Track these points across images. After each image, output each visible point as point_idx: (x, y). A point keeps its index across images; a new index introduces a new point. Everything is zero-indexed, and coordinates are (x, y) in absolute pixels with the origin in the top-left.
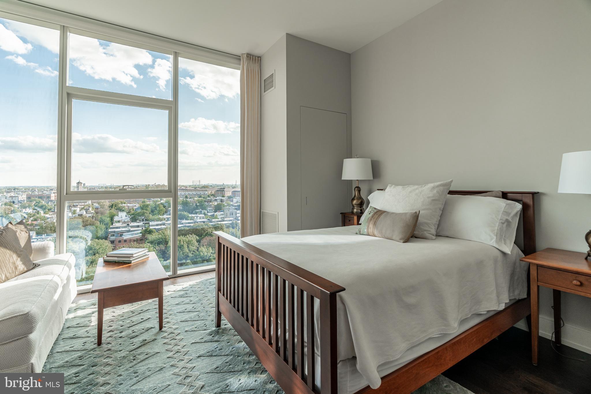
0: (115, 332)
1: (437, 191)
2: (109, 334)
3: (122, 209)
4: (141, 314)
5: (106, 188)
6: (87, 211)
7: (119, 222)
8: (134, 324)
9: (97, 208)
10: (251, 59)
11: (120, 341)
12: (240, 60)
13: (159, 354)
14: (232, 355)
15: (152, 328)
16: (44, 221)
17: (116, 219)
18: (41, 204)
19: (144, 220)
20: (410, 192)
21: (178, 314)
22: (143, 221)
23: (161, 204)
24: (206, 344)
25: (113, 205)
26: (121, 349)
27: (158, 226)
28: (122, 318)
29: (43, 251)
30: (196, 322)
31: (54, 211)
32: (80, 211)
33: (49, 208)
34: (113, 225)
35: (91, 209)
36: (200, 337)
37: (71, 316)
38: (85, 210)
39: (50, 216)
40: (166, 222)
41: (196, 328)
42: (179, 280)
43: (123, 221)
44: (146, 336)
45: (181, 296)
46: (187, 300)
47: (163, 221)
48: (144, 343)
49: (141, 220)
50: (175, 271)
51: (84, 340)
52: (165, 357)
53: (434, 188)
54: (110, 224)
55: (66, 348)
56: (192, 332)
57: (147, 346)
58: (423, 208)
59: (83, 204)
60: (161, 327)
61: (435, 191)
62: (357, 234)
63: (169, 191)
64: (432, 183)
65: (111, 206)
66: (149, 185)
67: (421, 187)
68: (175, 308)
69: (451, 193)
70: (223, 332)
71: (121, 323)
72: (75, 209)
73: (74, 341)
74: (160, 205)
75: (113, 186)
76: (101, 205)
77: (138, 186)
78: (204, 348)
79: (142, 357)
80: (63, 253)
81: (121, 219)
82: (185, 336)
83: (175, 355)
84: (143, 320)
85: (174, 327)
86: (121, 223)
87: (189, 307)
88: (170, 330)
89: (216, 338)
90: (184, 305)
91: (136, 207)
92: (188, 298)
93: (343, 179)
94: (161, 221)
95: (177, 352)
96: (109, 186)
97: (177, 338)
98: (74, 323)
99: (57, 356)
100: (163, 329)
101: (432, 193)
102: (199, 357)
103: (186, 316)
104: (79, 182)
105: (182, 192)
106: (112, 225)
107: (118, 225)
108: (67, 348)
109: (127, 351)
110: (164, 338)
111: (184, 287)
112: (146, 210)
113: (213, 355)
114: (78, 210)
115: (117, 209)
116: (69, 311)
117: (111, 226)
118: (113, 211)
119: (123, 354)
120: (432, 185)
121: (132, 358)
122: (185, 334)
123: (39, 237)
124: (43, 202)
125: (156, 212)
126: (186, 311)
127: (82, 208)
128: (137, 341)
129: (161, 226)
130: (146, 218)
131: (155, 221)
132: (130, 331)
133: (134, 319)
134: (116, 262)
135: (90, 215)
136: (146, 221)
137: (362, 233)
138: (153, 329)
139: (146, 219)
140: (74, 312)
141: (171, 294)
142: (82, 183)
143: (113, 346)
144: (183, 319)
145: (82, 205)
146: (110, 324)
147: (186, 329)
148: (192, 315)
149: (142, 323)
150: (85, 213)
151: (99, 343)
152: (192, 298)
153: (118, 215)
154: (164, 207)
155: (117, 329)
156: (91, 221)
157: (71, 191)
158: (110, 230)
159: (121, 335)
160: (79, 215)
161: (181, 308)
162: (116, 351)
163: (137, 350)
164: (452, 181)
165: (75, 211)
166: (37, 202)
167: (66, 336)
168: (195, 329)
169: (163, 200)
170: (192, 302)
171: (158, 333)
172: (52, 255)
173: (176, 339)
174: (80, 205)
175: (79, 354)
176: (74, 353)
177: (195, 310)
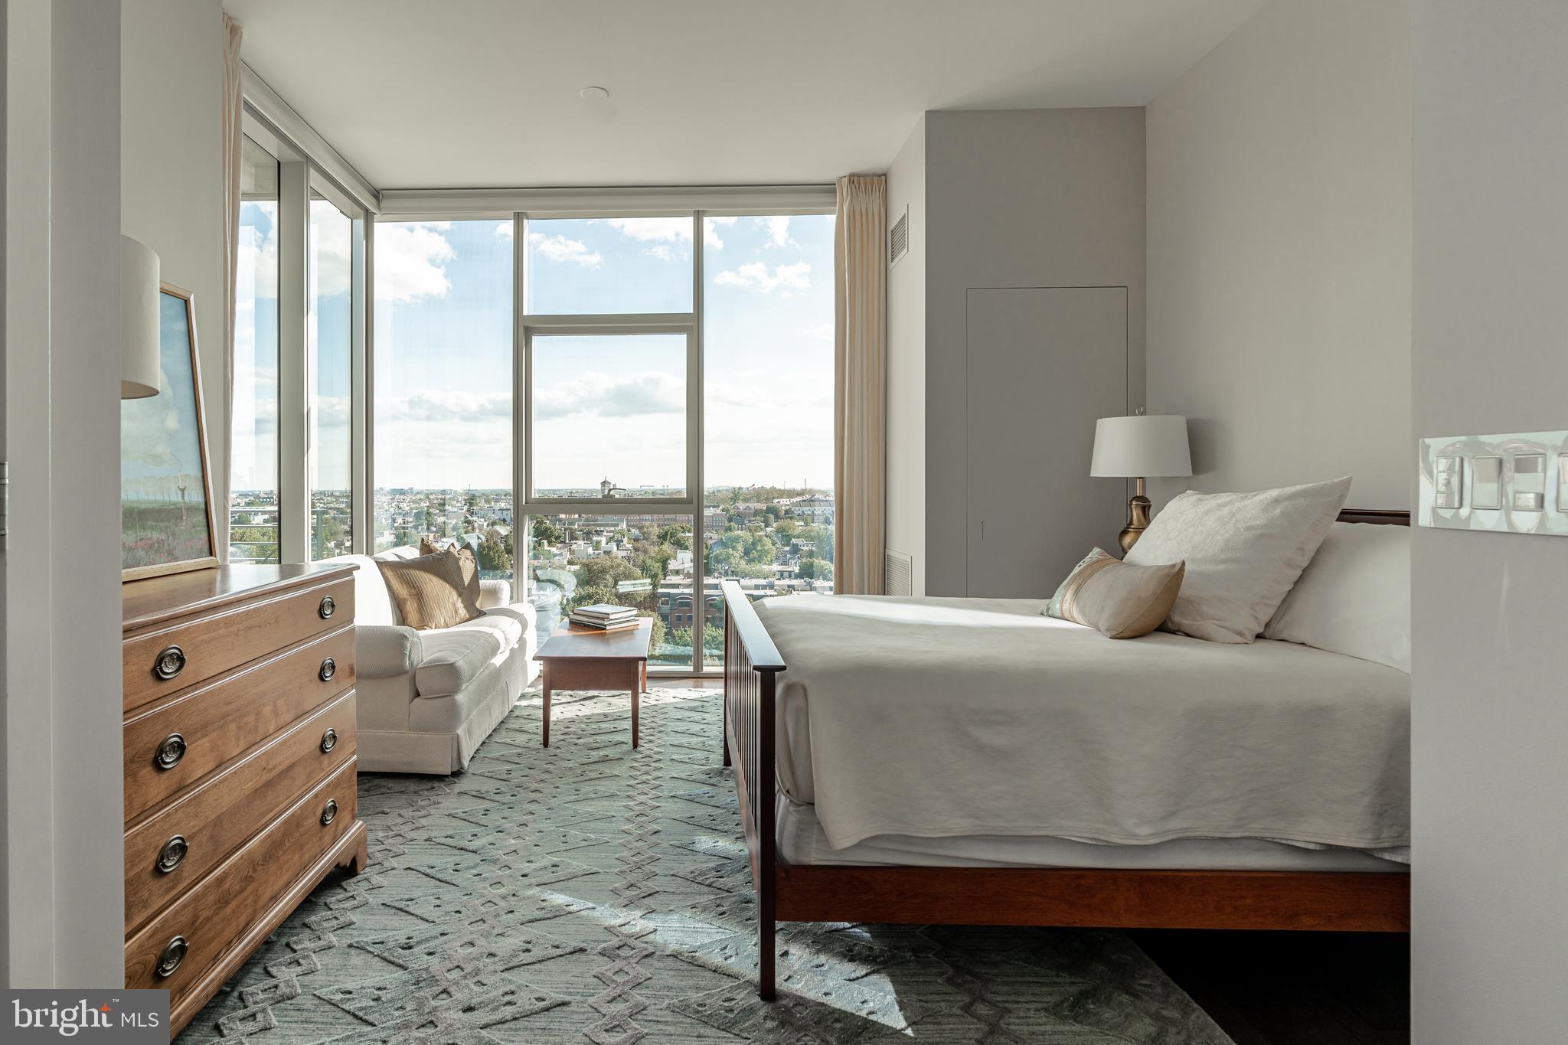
0: (571, 736)
1: (1282, 512)
2: (563, 737)
3: (684, 544)
4: (617, 722)
5: (653, 493)
6: (619, 542)
7: (677, 572)
8: (601, 731)
9: (636, 540)
10: (862, 185)
11: (573, 748)
12: (835, 192)
13: (617, 778)
14: (725, 808)
15: (623, 743)
16: (548, 561)
17: (673, 565)
18: (544, 525)
19: (730, 573)
20: (1207, 513)
21: (672, 734)
22: (728, 574)
23: (766, 536)
24: (693, 785)
25: (666, 533)
26: (570, 758)
27: (759, 589)
28: (587, 721)
29: (494, 593)
30: (694, 751)
31: (564, 542)
32: (607, 544)
33: (557, 534)
34: (667, 578)
35: (625, 540)
36: (689, 773)
37: (524, 703)
38: (616, 541)
39: (558, 552)
40: (777, 582)
41: (690, 759)
42: (706, 683)
43: (685, 572)
44: (610, 752)
45: (692, 709)
46: (697, 716)
47: (770, 579)
48: (605, 760)
49: (723, 572)
50: (698, 666)
51: (530, 736)
52: (624, 783)
53: (1277, 501)
54: (661, 576)
55: (506, 739)
56: (681, 764)
57: (607, 764)
58: (1222, 556)
59: (612, 529)
60: (635, 745)
61: (1278, 511)
62: (1042, 614)
63: (687, 501)
64: (1278, 487)
65: (663, 537)
66: (740, 488)
67: (1243, 499)
68: (672, 724)
69: (1348, 516)
70: (730, 775)
71: (583, 726)
72: (599, 538)
73: (518, 735)
74: (765, 538)
75: (668, 490)
76: (644, 534)
77: (718, 491)
78: (683, 789)
79: (593, 775)
80: (522, 602)
81: (681, 567)
82: (668, 765)
83: (639, 786)
84: (615, 730)
85: (657, 749)
86: (682, 576)
87: (695, 728)
88: (648, 753)
89: (713, 781)
90: (689, 723)
91: (712, 542)
92: (702, 713)
93: (1093, 474)
94: (765, 578)
95: (644, 782)
96: (660, 490)
97: (654, 765)
98: (525, 713)
99: (494, 746)
100: (639, 749)
101: (1267, 516)
102: (672, 796)
103: (684, 740)
104: (604, 482)
105: (827, 508)
106: (665, 579)
107: (673, 579)
108: (508, 741)
109: (578, 762)
110: (635, 760)
111: (704, 695)
112: (734, 548)
113: (695, 800)
114: (604, 540)
115: (673, 544)
116: (523, 696)
117: (662, 582)
118: (667, 547)
119: (570, 765)
120: (1275, 493)
121: (579, 772)
122: (669, 763)
123: (542, 592)
124: (548, 522)
125: (754, 554)
126: (688, 732)
127: (610, 538)
128: (595, 755)
129: (766, 591)
130: (733, 570)
131: (753, 578)
132: (591, 740)
133: (603, 726)
134: (585, 626)
135: (624, 553)
136: (733, 575)
137: (1050, 613)
138: (624, 745)
139: (733, 572)
140: (530, 699)
141: (676, 703)
142: (610, 483)
143: (562, 752)
144: (677, 743)
145: (610, 532)
146: (569, 725)
147: (673, 757)
148: (694, 740)
149: (613, 734)
150: (615, 548)
151: (546, 744)
152: (707, 715)
153: (675, 558)
154: (773, 545)
155: (575, 733)
156: (625, 567)
157: (533, 497)
158: (660, 590)
159: (577, 742)
160: (605, 552)
161: (682, 726)
162: (563, 759)
163: (590, 765)
164: (1349, 481)
165: (598, 543)
166: (538, 522)
167: (511, 726)
168: (688, 761)
169: (772, 527)
170: (705, 721)
171: (629, 751)
172: (505, 602)
173: (650, 766)
174: (607, 532)
175: (519, 751)
176: (514, 748)
177: (704, 734)
